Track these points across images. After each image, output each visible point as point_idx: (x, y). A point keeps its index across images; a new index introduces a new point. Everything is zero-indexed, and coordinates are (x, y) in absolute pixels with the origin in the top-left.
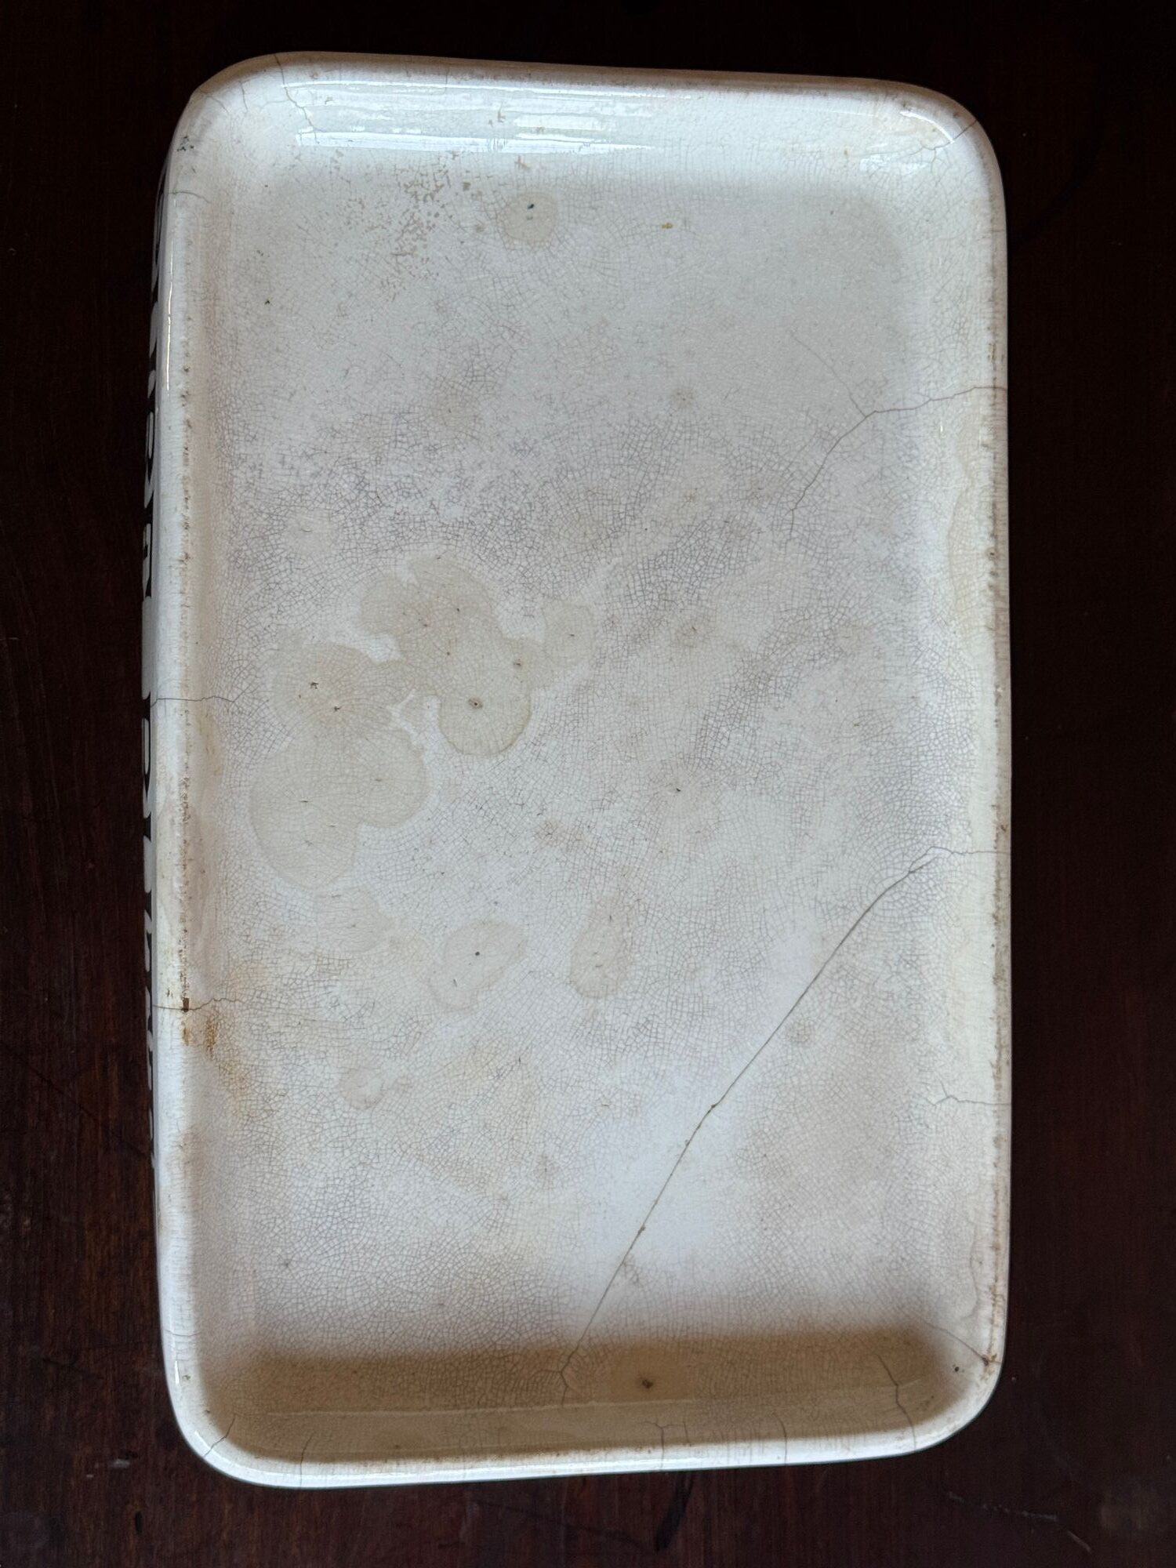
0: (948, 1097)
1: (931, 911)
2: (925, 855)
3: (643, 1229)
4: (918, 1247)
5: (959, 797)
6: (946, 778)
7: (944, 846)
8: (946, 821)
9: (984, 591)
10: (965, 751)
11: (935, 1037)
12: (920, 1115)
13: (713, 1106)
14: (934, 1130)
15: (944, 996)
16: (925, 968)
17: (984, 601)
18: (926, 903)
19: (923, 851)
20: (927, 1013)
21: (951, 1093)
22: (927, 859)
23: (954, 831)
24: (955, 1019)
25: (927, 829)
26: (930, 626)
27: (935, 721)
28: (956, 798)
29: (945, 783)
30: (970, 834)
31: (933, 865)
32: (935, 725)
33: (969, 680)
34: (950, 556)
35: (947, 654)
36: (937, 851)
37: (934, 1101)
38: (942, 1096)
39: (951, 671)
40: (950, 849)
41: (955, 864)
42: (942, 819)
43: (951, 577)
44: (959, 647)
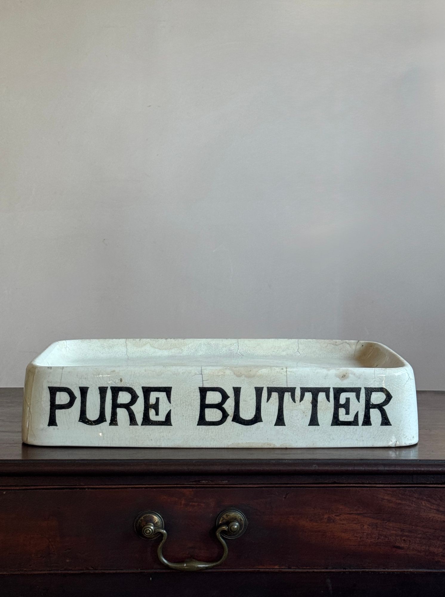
1: (253, 354)
2: (239, 354)
10: (213, 345)
11: (284, 353)
15: (273, 351)
16: (267, 355)
20: (278, 355)
21: (297, 350)
23: (233, 349)
24: (279, 349)
25: (232, 354)
26: (182, 354)
29: (221, 351)
30: (234, 344)
31: (241, 353)
32: (207, 353)
33: (196, 344)
34: (166, 349)
35: (190, 350)
36: (238, 352)
37: (299, 354)
38: (298, 353)
39: (194, 349)
40: (237, 349)
41: (241, 348)
42: (230, 351)
43: (171, 349)
44: (188, 347)
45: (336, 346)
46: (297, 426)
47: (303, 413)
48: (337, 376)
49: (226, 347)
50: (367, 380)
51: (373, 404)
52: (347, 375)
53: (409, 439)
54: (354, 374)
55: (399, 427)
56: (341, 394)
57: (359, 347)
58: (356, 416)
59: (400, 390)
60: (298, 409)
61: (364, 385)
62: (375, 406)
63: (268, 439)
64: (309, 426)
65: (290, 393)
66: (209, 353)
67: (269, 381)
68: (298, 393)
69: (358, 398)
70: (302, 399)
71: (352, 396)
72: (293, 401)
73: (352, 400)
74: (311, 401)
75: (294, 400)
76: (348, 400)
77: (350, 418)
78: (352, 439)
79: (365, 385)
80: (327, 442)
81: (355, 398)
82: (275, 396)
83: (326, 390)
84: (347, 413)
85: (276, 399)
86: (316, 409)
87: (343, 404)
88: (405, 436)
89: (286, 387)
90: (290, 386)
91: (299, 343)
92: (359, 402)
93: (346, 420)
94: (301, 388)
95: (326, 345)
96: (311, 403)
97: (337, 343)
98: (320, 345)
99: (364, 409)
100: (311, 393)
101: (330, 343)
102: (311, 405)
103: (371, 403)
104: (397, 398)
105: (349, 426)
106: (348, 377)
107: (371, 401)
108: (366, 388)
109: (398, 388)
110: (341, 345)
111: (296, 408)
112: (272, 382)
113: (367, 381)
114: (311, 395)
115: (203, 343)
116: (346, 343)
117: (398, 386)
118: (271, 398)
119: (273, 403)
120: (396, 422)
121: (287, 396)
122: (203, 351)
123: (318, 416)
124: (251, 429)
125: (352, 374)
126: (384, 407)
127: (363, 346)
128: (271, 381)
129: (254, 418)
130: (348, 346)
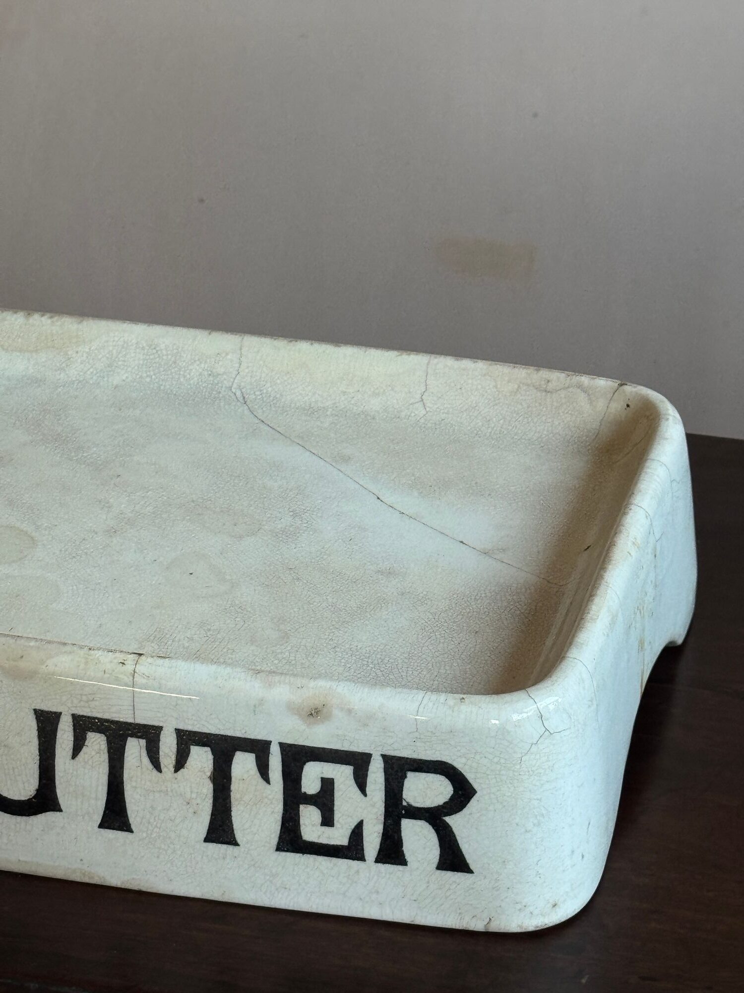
0: (422, 400)
1: (278, 396)
2: (235, 394)
3: (462, 542)
4: (535, 438)
5: (198, 362)
6: (182, 373)
7: (232, 380)
8: (213, 376)
9: (53, 322)
10: (164, 352)
11: (375, 405)
12: (432, 423)
13: (378, 498)
14: (447, 415)
15: (344, 393)
16: (320, 404)
17: (59, 323)
18: (271, 398)
19: (232, 395)
20: (355, 408)
21: (418, 396)
22: (238, 393)
23: (223, 370)
24: (363, 386)
25: (216, 391)
26: (67, 372)
27: (138, 377)
28: (198, 365)
29: (186, 374)
30: (227, 354)
31: (243, 390)
32: (141, 377)
33: (114, 343)
34: (21, 351)
35: (91, 361)
36: (235, 386)
37: (423, 412)
38: (420, 405)
39: (105, 359)
40: (235, 373)
41: (247, 371)
42: (211, 378)
43: (36, 351)
44: (87, 350)
45: (544, 394)
46: (170, 838)
47: (185, 803)
48: (293, 709)
49: (201, 363)
50: (390, 734)
51: (409, 805)
52: (325, 710)
53: (535, 912)
54: (350, 711)
55: (497, 880)
56: (304, 764)
57: (617, 407)
58: (357, 833)
59: (503, 772)
60: (169, 790)
61: (380, 748)
62: (416, 813)
63: (81, 860)
64: (207, 844)
65: (143, 742)
66: (148, 380)
67: (79, 697)
68: (168, 745)
69: (361, 783)
70: (180, 763)
71: (343, 775)
72: (155, 767)
73: (341, 786)
74: (209, 774)
75: (157, 765)
76: (328, 785)
77: (339, 836)
78: (344, 894)
79: (385, 749)
80: (265, 893)
81: (353, 782)
82: (96, 743)
83: (260, 749)
84: (328, 820)
85: (102, 752)
86: (228, 797)
87: (312, 796)
88: (519, 906)
89: (130, 720)
90: (142, 719)
91: (430, 371)
92: (365, 795)
93: (324, 840)
94: (179, 733)
95: (516, 386)
96: (210, 777)
97: (550, 384)
98: (496, 387)
99: (382, 818)
100: (208, 749)
101: (529, 382)
102: (211, 786)
103: (404, 803)
104: (493, 796)
105: (334, 860)
106: (328, 717)
107: (404, 796)
108: (386, 758)
109: (499, 767)
110: (563, 394)
111: (163, 788)
112: (87, 702)
113: (392, 737)
114: (210, 757)
115: (134, 341)
116: (580, 386)
117: (496, 760)
118: (84, 749)
119: (90, 762)
120: (489, 864)
121: (135, 749)
122: (129, 369)
123: (234, 819)
124: (29, 827)
125: (342, 709)
126: (448, 819)
127: (628, 406)
128: (84, 698)
129: (34, 797)
130: (582, 397)
